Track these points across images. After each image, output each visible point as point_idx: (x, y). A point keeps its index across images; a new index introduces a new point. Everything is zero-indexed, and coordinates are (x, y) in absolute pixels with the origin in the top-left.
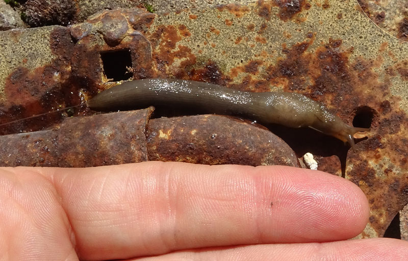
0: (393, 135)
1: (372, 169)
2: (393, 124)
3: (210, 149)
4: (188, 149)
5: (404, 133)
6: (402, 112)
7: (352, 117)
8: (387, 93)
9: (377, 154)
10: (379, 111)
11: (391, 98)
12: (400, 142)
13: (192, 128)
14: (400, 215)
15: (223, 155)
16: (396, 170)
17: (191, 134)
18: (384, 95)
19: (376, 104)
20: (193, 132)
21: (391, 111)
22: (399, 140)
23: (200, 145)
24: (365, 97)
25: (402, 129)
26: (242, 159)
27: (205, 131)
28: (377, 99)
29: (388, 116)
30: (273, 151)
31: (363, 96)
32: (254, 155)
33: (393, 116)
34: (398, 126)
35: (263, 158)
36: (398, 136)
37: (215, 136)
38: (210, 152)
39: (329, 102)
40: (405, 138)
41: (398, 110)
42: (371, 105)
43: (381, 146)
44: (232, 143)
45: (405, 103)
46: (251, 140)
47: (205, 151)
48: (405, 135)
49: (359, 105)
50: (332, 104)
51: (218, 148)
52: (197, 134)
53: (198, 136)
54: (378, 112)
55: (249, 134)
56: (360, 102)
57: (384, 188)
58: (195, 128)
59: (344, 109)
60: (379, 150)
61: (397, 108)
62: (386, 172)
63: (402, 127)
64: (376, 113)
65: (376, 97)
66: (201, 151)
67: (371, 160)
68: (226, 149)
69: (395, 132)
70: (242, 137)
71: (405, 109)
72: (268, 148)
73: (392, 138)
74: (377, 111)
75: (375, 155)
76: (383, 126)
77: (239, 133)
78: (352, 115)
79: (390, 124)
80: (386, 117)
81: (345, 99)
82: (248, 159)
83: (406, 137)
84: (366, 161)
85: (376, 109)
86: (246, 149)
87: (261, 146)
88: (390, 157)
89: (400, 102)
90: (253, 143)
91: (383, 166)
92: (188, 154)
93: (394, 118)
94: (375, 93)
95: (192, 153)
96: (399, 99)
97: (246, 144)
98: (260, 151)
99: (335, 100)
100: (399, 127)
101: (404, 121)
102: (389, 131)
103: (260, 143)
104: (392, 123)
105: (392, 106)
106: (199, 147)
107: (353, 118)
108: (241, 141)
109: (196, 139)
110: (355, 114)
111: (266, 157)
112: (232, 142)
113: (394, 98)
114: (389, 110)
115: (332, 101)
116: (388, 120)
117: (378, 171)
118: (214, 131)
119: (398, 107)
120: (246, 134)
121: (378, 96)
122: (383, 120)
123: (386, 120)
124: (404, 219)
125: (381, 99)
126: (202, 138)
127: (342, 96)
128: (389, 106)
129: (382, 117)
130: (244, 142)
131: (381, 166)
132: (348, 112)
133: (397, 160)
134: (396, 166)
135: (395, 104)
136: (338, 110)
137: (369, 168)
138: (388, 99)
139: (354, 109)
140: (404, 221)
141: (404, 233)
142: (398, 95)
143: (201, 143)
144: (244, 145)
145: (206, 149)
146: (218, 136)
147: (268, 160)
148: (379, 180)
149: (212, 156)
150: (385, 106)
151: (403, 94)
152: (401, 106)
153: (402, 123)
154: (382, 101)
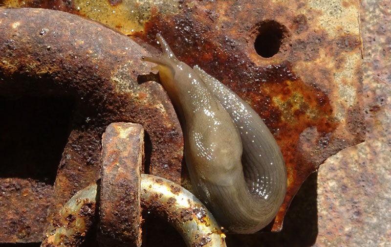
0: (309, 64)
1: (277, 109)
2: (310, 48)
3: (37, 50)
4: (4, 48)
5: (324, 60)
6: (323, 31)
7: (253, 35)
8: (304, 5)
9: (285, 89)
10: (291, 28)
11: (309, 11)
12: (319, 73)
13: (14, 19)
14: (318, 186)
15: (54, 60)
16: (311, 113)
17: (11, 27)
18: (299, 7)
19: (287, 18)
20: (16, 25)
21: (307, 29)
22: (316, 70)
23: (22, 43)
24: (272, 8)
25: (323, 56)
26: (82, 67)
27: (33, 25)
28: (289, 12)
29: (303, 36)
30: (131, 62)
31: (269, 6)
32: (101, 63)
33: (311, 36)
34: (316, 51)
35: (113, 69)
36: (316, 64)
37: (45, 32)
38: (36, 55)
39: (222, 12)
40: (326, 69)
41: (317, 29)
42: (280, 20)
43: (291, 76)
44: (68, 44)
45: (327, 20)
46: (98, 42)
47: (29, 53)
48: (326, 64)
49: (264, 19)
50: (226, 15)
51: (49, 49)
52: (20, 27)
53: (21, 31)
54: (290, 30)
55: (96, 34)
56: (266, 14)
57: (293, 136)
58: (18, 20)
59: (243, 24)
60: (289, 83)
61: (316, 26)
62: (298, 114)
63: (322, 53)
64: (287, 32)
65: (287, 9)
66: (24, 51)
67: (276, 96)
68: (60, 51)
69: (312, 59)
70: (85, 36)
71: (327, 28)
72: (122, 57)
73: (307, 67)
74: (288, 28)
75: (282, 90)
76: (295, 49)
77: (82, 32)
78: (254, 33)
79: (305, 47)
80: (301, 38)
81: (245, 9)
82: (90, 68)
83: (327, 66)
84: (269, 97)
85: (287, 25)
86: (88, 53)
87: (112, 52)
88: (303, 93)
89: (321, 18)
90: (99, 47)
91: (292, 106)
92: (5, 56)
93: (312, 40)
94: (286, 3)
95: (11, 55)
96: (320, 13)
97: (90, 47)
98: (109, 60)
99: (230, 9)
100: (318, 52)
101: (326, 44)
102: (303, 56)
103: (112, 48)
104: (308, 46)
105: (309, 22)
106: (21, 46)
107: (255, 38)
108: (83, 42)
109: (18, 34)
110: (258, 32)
111: (118, 68)
112: (69, 42)
113: (313, 12)
114: (305, 27)
115: (226, 11)
116: (303, 42)
117: (285, 112)
118: (45, 25)
119: (318, 25)
120: (91, 34)
121: (290, 7)
122: (296, 40)
123: (300, 42)
124: (323, 191)
125: (294, 12)
126: (27, 33)
127: (240, 5)
128: (306, 22)
129: (295, 37)
130: (87, 43)
131: (290, 105)
132: (247, 27)
133: (313, 99)
134: (311, 106)
135: (314, 20)
136: (234, 24)
137: (273, 107)
138: (304, 12)
139: (257, 25)
140: (322, 194)
141: (321, 210)
142: (318, 8)
143: (24, 40)
144: (87, 48)
145: (30, 50)
146: (49, 33)
147: (122, 74)
148: (286, 124)
149: (40, 61)
150: (300, 22)
151: (326, 7)
152: (322, 22)
153: (322, 47)
154: (296, 15)
